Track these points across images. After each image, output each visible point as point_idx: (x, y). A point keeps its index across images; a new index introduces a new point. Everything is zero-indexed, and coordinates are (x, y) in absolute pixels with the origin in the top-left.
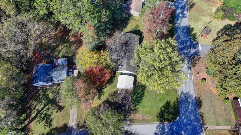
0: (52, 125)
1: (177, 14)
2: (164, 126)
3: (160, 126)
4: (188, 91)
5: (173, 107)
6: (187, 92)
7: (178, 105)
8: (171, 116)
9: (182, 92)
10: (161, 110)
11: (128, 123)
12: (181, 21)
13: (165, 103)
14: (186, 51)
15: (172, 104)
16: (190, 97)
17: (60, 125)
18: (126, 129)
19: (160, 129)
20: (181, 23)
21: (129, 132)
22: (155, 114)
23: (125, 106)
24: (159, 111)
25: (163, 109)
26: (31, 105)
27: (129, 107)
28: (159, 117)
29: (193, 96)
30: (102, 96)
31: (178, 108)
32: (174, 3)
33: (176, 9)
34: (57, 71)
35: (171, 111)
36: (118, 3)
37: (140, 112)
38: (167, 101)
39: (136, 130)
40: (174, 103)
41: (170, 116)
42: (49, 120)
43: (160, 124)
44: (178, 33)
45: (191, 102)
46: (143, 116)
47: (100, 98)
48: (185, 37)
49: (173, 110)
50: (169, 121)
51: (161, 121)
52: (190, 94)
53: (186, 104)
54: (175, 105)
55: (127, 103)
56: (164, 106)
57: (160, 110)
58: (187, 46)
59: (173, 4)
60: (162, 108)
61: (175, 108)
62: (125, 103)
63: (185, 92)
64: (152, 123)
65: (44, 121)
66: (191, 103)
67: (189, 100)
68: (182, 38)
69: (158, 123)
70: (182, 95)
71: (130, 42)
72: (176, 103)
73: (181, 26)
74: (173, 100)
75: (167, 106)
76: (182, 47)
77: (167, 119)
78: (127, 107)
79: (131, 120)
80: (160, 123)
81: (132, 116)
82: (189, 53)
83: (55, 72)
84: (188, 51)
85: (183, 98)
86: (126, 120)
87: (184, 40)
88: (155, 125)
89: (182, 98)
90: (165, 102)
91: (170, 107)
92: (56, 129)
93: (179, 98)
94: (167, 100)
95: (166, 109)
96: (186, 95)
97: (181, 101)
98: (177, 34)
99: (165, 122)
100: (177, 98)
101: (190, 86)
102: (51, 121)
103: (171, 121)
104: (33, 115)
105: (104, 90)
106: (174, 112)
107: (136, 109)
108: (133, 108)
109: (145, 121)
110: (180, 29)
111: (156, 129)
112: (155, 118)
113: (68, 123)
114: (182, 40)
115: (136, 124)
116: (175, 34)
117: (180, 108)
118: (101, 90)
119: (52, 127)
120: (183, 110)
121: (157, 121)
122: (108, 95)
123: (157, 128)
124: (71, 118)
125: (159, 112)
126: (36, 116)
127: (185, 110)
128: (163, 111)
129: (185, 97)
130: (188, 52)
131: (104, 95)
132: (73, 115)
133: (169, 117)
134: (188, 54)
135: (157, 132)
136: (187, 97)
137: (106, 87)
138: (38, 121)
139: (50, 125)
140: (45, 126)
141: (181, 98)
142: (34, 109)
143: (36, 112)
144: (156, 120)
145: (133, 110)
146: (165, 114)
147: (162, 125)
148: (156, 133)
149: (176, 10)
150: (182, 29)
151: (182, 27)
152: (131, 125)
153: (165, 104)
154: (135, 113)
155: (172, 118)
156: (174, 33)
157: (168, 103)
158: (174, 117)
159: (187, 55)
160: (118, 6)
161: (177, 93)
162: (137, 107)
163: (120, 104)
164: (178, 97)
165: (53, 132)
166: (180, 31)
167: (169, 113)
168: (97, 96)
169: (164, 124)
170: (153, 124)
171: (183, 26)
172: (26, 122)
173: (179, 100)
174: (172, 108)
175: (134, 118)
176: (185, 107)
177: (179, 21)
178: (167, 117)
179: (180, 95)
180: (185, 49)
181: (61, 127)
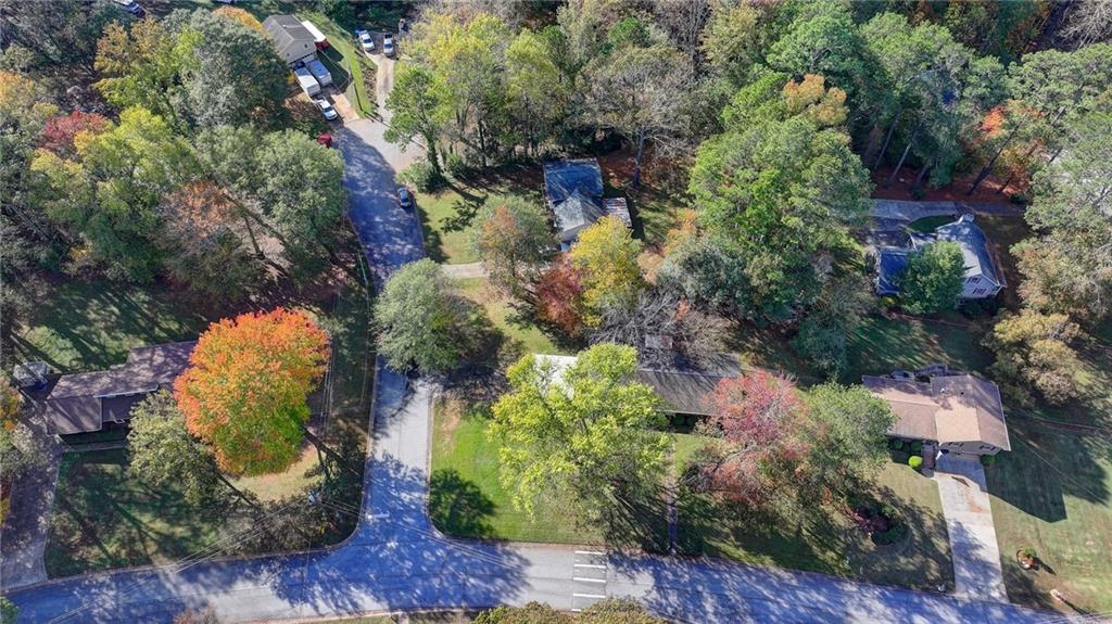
0: (449, 233)
2: (419, 489)
3: (421, 479)
4: (531, 582)
5: (475, 522)
6: (527, 580)
7: (483, 539)
8: (447, 513)
9: (527, 563)
10: (467, 484)
11: (436, 395)
13: (490, 499)
15: (486, 520)
16: (509, 588)
17: (446, 249)
18: (420, 389)
19: (410, 479)
21: (412, 398)
22: (455, 467)
23: (485, 384)
24: (465, 476)
25: (469, 489)
26: (500, 184)
27: (480, 395)
28: (446, 477)
29: (514, 599)
30: (516, 326)
31: (472, 540)
32: (1004, 601)
33: (960, 605)
35: (463, 514)
37: (466, 423)
38: (497, 504)
39: (415, 415)
40: (490, 528)
41: (446, 508)
42: (460, 225)
43: (426, 480)
44: (803, 590)
45: (492, 589)
46: (452, 433)
47: (510, 320)
48: (785, 615)
49: (465, 521)
50: (433, 506)
51: (433, 483)
52: (521, 588)
53: (486, 569)
54: (482, 530)
55: (492, 389)
56: (478, 493)
57: (467, 480)
58: (738, 618)
59: (990, 597)
60: (473, 487)
61: (471, 528)
62: (493, 385)
63: (530, 571)
64: (430, 457)
65: (458, 216)
66: (488, 586)
67: (500, 582)
68: (778, 603)
69: (427, 473)
70: (516, 559)
71: (702, 378)
72: (488, 533)
73: (852, 611)
74: (498, 524)
75: (479, 503)
76: (727, 593)
77: (439, 498)
78: (480, 391)
79: (444, 401)
80: (429, 479)
81: (454, 404)
82: (702, 617)
84: (711, 617)
85: (505, 562)
86: (444, 391)
87: (767, 608)
88: (422, 466)
89: (505, 557)
90: (491, 497)
91: (475, 511)
92: (438, 242)
93: (508, 548)
94: (497, 507)
95: (470, 500)
96: (516, 574)
97: (496, 553)
98: (799, 581)
99: (431, 493)
100: (505, 541)
101: (553, 593)
102: (457, 229)
103: (431, 511)
104: (474, 192)
105: (534, 328)
106: (460, 523)
107: (474, 414)
108: (478, 405)
109: (437, 436)
110: (832, 604)
111: (411, 467)
112: (443, 466)
113: (449, 264)
114: (767, 599)
115: (430, 416)
116: (797, 575)
117: (470, 547)
118: (535, 322)
119: (442, 233)
120: (465, 556)
121: (435, 472)
122: (519, 340)
123: (413, 470)
124: (460, 266)
125: (461, 477)
126: (472, 198)
127: (465, 561)
128: (465, 489)
129: (510, 571)
130: (706, 613)
131: (520, 329)
132: (468, 270)
133: (443, 505)
134: (695, 611)
135: (403, 470)
136: (509, 575)
137: (544, 332)
138: (459, 204)
139: (447, 229)
140: (448, 219)
141: (508, 554)
142: (489, 190)
143: (481, 196)
144: (436, 468)
145: (470, 406)
146: (454, 496)
147: (423, 484)
148: (402, 466)
149: (952, 606)
150: (830, 610)
151: (847, 614)
152: (430, 402)
153: (484, 497)
154: (461, 413)
155: (440, 516)
156: (804, 573)
157: (488, 508)
158: (444, 521)
159: (691, 607)
161: (525, 544)
162: (479, 415)
163: (492, 371)
164: (512, 544)
165: (430, 237)
166: (819, 601)
167: (456, 506)
168: (515, 313)
169: (425, 490)
170: (427, 459)
172: (460, 183)
173: (499, 547)
174: (474, 518)
175: (449, 408)
176: (476, 563)
178: (443, 499)
179: (518, 552)
181: (441, 252)
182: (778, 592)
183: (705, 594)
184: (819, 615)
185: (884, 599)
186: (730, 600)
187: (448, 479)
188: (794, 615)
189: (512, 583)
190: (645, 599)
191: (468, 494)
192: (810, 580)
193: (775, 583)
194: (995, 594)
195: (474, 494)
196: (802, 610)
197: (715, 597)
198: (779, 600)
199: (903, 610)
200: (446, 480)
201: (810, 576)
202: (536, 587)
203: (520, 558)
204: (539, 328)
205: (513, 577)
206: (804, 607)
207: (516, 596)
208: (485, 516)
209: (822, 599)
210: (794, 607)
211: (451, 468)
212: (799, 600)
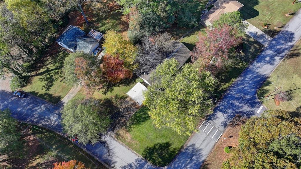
0: (50, 90)
1: (263, 55)
2: (144, 164)
3: (141, 161)
4: (200, 148)
5: (169, 152)
6: (199, 149)
7: (177, 154)
8: (160, 160)
9: (193, 145)
10: (154, 146)
11: (113, 135)
12: (262, 65)
13: (165, 143)
14: (238, 104)
15: (171, 148)
16: (198, 156)
17: (56, 95)
18: (106, 139)
19: (138, 165)
20: (259, 67)
21: (107, 145)
22: (145, 146)
23: (122, 117)
24: (151, 145)
25: (157, 147)
26: (46, 61)
27: (125, 121)
28: (147, 152)
29: (202, 157)
30: (109, 93)
31: (175, 157)
32: (272, 39)
33: (268, 48)
34: (85, 41)
35: (164, 155)
36: (201, 5)
37: (132, 132)
38: (168, 141)
39: (115, 147)
40: (175, 149)
41: (158, 159)
42: (50, 84)
43: (142, 159)
44: (246, 78)
45: (195, 162)
46: (132, 139)
47: (105, 93)
48: (250, 87)
49: (167, 155)
50: (154, 163)
51: (146, 158)
52: (201, 152)
53: (187, 159)
54: (174, 152)
55: (126, 115)
56: (160, 145)
57: (153, 145)
58: (244, 99)
59: (269, 41)
60: (157, 145)
61: (170, 155)
62: (125, 114)
63: (197, 146)
64: (135, 152)
65: (46, 82)
66: (193, 163)
67: (194, 158)
68: (246, 86)
69: (141, 157)
70: (190, 148)
71: (175, 53)
72: (176, 151)
73: (258, 71)
74: (175, 145)
75: (164, 147)
76: (236, 96)
77: (153, 159)
78: (123, 120)
79: (118, 134)
80: (143, 158)
81: (121, 132)
82: (239, 108)
83: (83, 42)
84: (240, 105)
85: (189, 151)
86: (113, 131)
87: (246, 90)
88: (137, 157)
89: (187, 151)
90: (165, 141)
91: (166, 150)
92: (50, 96)
93: (185, 148)
94: (169, 142)
95: (161, 149)
96: (195, 151)
97: (184, 153)
98: (243, 77)
99: (149, 160)
100: (182, 147)
101: (208, 144)
102: (51, 86)
103: (156, 165)
104: (42, 71)
105: (115, 88)
106: (167, 158)
107: (131, 127)
108: (128, 124)
109: (129, 146)
110: (253, 74)
111: (134, 161)
112: (142, 150)
113: (63, 98)
114: (243, 88)
115: (119, 143)
116: (241, 76)
117: (177, 160)
118: (113, 86)
119: (48, 92)
120: (179, 163)
121: (142, 154)
122: (115, 95)
123: (136, 161)
124: (68, 95)
125: (151, 147)
126: (43, 73)
128: (156, 148)
129: (193, 152)
130: (238, 106)
131: (111, 92)
132: (72, 93)
133: (156, 159)
134: (236, 108)
135: (133, 165)
136: (194, 153)
137: (119, 86)
138: (41, 78)
139: (48, 89)
140: (44, 86)
141: (187, 149)
142: (46, 65)
143: (45, 69)
144: (142, 152)
145: (127, 127)
146: (156, 154)
147: (143, 161)
148: (131, 164)
149: (267, 50)
150: (254, 76)
151: (257, 73)
152: (114, 139)
153: (163, 144)
154: (127, 131)
155: (160, 163)
156: (241, 74)
157: (168, 145)
158: (162, 163)
159: (234, 108)
160: (199, 8)
161: (187, 142)
162: (132, 126)
163: (119, 111)
164: (184, 146)
165: (45, 97)
166: (251, 76)
167: (160, 155)
168: (104, 90)
169: (146, 162)
170: (135, 154)
171: (259, 73)
172: (33, 73)
173: (183, 150)
174: (168, 152)
175: (122, 134)
176: (183, 161)
177: (259, 64)
178: (154, 158)
179: (188, 145)
180: (239, 100)
181: (55, 97)
182: (243, 84)
183: (233, 102)
184: (254, 79)
185: (258, 62)
186: (238, 97)
187: (148, 151)
188: (251, 85)
189: (197, 154)
190: (225, 119)
191: (158, 148)
192: (244, 74)
193: (240, 83)
194: (269, 39)
195: (160, 147)
196: (251, 82)
197: (235, 100)
198: (245, 85)
199: (263, 60)
200: (148, 153)
201: (243, 73)
202: (203, 148)
203: (190, 146)
204: (116, 86)
205: (195, 152)
206: (250, 81)
207: (202, 155)
208: (170, 148)
209: (250, 75)
210: (248, 83)
211: (145, 148)
212: (248, 80)
